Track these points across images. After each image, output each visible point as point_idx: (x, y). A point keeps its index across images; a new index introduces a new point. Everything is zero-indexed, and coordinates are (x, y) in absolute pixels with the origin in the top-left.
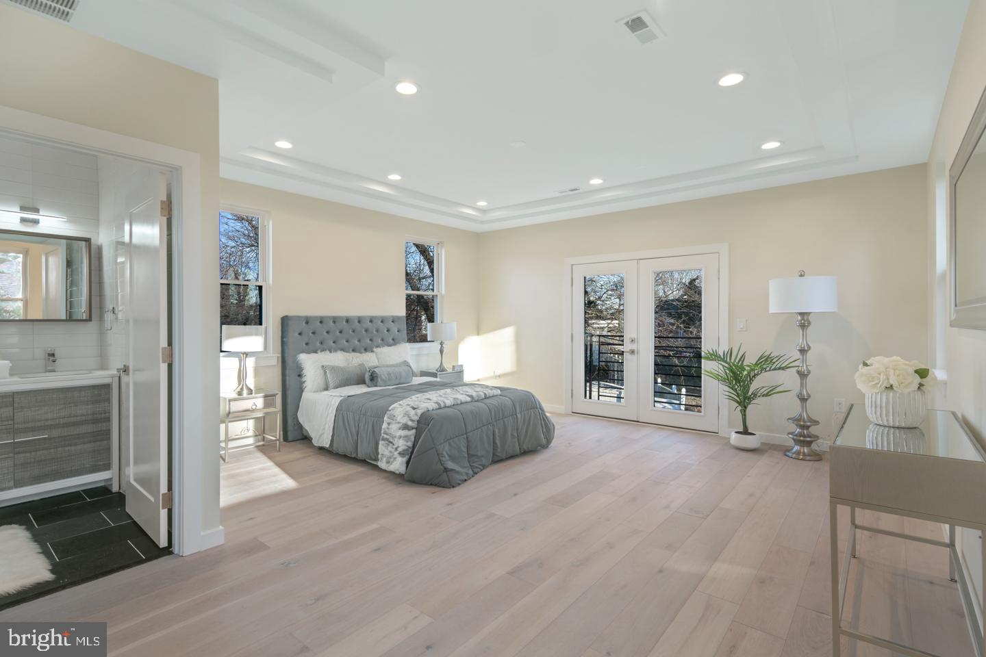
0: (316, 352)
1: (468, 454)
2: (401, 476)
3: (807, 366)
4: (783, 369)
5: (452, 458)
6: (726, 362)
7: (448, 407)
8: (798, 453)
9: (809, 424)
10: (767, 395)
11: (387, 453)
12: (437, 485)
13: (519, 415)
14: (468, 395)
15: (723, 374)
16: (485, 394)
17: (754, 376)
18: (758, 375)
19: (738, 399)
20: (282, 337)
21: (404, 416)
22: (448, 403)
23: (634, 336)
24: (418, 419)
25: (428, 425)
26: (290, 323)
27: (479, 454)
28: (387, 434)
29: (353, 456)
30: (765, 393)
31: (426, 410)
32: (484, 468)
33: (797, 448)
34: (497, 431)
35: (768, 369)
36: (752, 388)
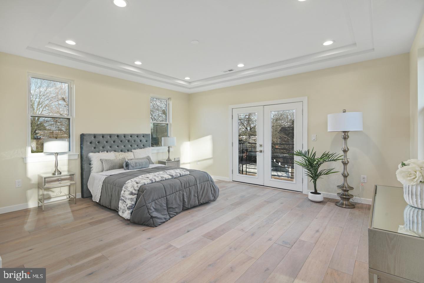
0: (99, 152)
1: (167, 207)
2: (128, 220)
3: (347, 159)
4: (335, 160)
5: (156, 210)
6: (306, 157)
7: (157, 182)
8: (343, 204)
9: (348, 189)
10: (327, 174)
11: (122, 207)
12: (148, 225)
13: (198, 185)
14: (170, 175)
15: (304, 163)
16: (180, 174)
17: (320, 164)
18: (322, 163)
19: (312, 176)
20: (81, 145)
21: (131, 188)
22: (157, 180)
23: (262, 143)
24: (138, 189)
25: (143, 192)
26: (85, 137)
27: (174, 207)
28: (123, 197)
29: (109, 207)
30: (325, 173)
31: (143, 184)
32: (177, 214)
33: (341, 201)
34: (185, 194)
35: (327, 160)
36: (319, 170)
